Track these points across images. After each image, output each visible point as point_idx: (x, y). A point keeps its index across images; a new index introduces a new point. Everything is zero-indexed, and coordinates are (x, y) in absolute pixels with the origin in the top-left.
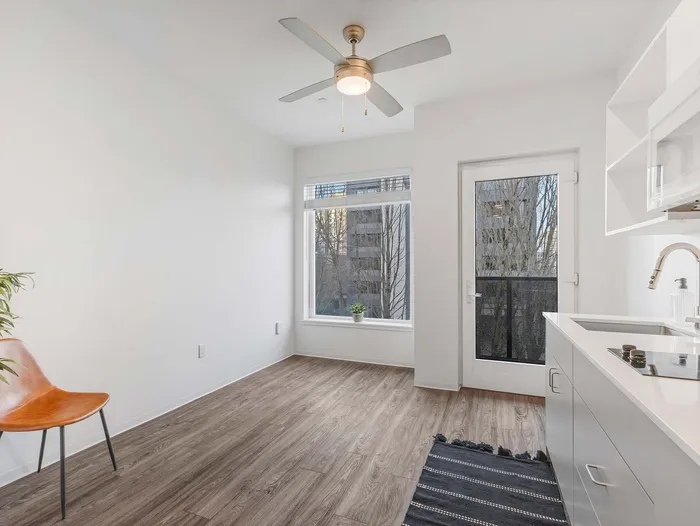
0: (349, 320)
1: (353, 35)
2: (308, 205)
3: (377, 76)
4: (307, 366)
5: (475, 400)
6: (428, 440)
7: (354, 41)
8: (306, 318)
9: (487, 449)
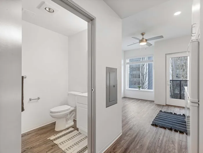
0: (138, 89)
1: (143, 34)
2: (128, 63)
3: (147, 41)
4: (128, 99)
5: (169, 107)
6: (158, 111)
7: (143, 35)
8: (127, 89)
9: (172, 113)
